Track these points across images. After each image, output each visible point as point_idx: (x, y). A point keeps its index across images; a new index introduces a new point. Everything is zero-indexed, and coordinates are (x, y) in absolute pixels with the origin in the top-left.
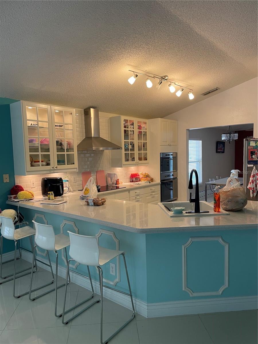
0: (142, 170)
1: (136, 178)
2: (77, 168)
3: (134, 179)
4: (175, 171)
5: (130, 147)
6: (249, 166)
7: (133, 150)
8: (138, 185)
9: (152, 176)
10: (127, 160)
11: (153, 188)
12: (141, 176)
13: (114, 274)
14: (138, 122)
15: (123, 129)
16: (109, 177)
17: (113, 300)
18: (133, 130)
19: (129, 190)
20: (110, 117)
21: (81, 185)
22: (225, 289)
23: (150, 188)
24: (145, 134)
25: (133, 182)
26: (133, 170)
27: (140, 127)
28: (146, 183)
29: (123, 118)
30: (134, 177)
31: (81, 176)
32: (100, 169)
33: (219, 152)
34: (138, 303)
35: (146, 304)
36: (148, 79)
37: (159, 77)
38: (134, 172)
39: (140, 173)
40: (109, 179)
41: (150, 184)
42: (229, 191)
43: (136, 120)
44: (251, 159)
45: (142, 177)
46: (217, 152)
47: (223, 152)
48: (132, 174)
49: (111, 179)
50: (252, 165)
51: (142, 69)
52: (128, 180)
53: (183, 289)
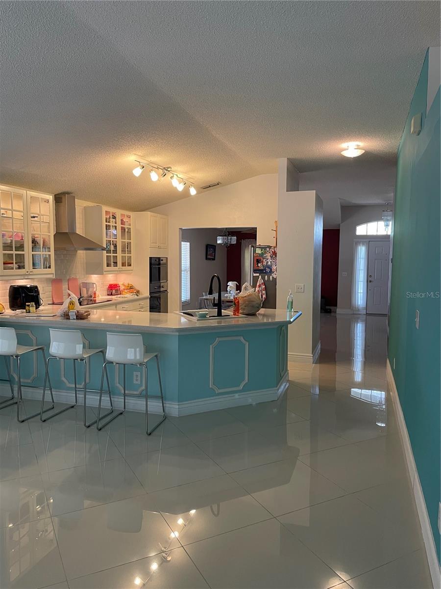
0: (123, 279)
1: (117, 291)
2: (53, 274)
3: (114, 292)
4: (165, 281)
5: (112, 248)
6: (255, 275)
7: (115, 251)
8: (123, 299)
9: (137, 287)
10: (108, 265)
11: (142, 302)
12: (122, 288)
13: (139, 382)
14: (123, 215)
15: (105, 223)
16: (83, 287)
17: (137, 410)
18: (116, 225)
19: (116, 304)
20: (85, 206)
21: (50, 297)
22: (246, 384)
23: (138, 303)
24: (129, 232)
25: (112, 295)
26: (111, 279)
27: (123, 222)
28: (133, 296)
29: (105, 208)
30: (113, 289)
31: (50, 285)
32: (73, 276)
33: (210, 259)
34: (167, 405)
35: (177, 404)
36: (152, 170)
37: (161, 168)
38: (112, 282)
39: (120, 283)
40: (84, 290)
41: (138, 297)
42: (246, 296)
43: (119, 213)
44: (257, 268)
45: (124, 289)
46: (207, 258)
47: (214, 259)
48: (110, 285)
49: (87, 291)
50: (258, 275)
51: (147, 159)
53: (211, 387)
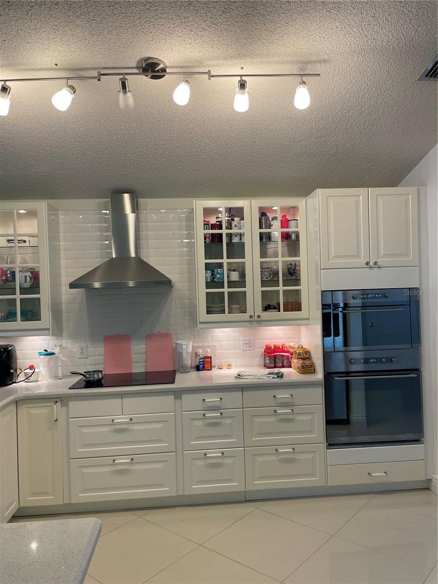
5: (229, 277)
19: (179, 392)
23: (270, 393)
29: (201, 205)
32: (158, 329)
38: (274, 342)
48: (268, 347)
52: (259, 360)
